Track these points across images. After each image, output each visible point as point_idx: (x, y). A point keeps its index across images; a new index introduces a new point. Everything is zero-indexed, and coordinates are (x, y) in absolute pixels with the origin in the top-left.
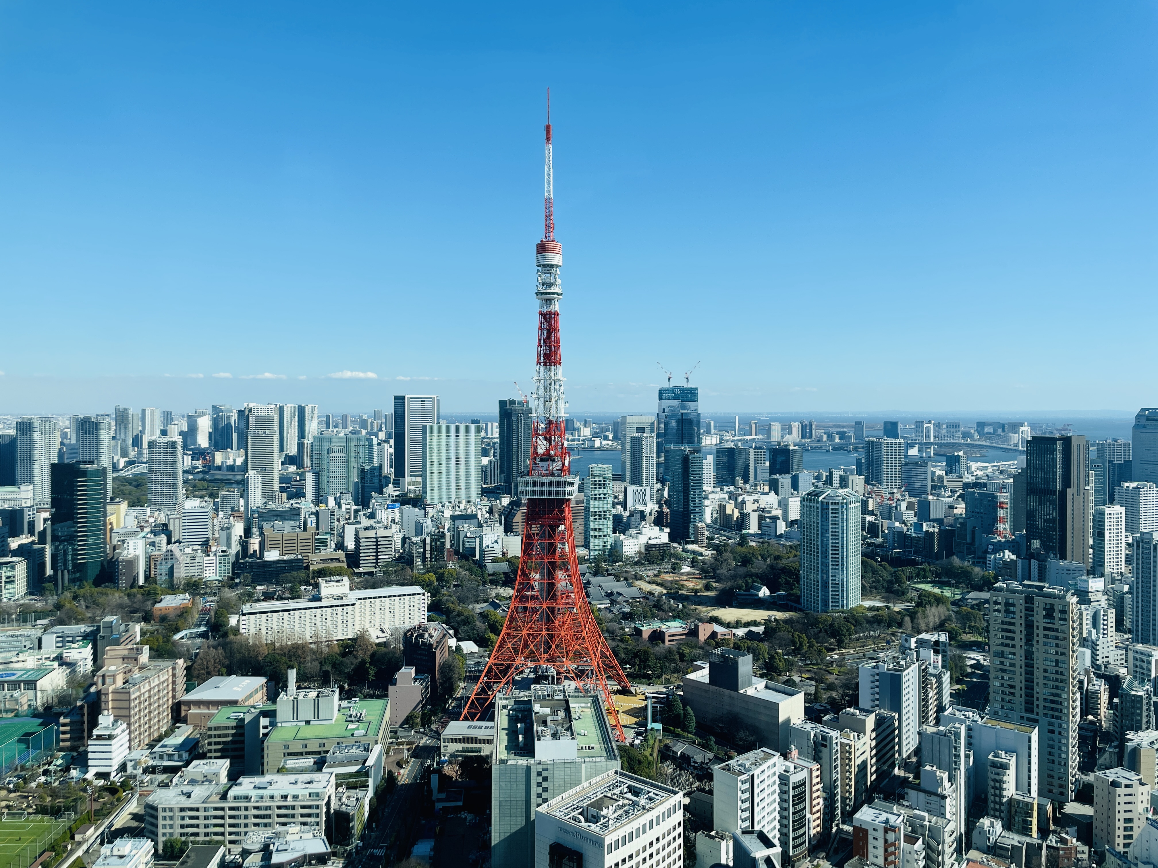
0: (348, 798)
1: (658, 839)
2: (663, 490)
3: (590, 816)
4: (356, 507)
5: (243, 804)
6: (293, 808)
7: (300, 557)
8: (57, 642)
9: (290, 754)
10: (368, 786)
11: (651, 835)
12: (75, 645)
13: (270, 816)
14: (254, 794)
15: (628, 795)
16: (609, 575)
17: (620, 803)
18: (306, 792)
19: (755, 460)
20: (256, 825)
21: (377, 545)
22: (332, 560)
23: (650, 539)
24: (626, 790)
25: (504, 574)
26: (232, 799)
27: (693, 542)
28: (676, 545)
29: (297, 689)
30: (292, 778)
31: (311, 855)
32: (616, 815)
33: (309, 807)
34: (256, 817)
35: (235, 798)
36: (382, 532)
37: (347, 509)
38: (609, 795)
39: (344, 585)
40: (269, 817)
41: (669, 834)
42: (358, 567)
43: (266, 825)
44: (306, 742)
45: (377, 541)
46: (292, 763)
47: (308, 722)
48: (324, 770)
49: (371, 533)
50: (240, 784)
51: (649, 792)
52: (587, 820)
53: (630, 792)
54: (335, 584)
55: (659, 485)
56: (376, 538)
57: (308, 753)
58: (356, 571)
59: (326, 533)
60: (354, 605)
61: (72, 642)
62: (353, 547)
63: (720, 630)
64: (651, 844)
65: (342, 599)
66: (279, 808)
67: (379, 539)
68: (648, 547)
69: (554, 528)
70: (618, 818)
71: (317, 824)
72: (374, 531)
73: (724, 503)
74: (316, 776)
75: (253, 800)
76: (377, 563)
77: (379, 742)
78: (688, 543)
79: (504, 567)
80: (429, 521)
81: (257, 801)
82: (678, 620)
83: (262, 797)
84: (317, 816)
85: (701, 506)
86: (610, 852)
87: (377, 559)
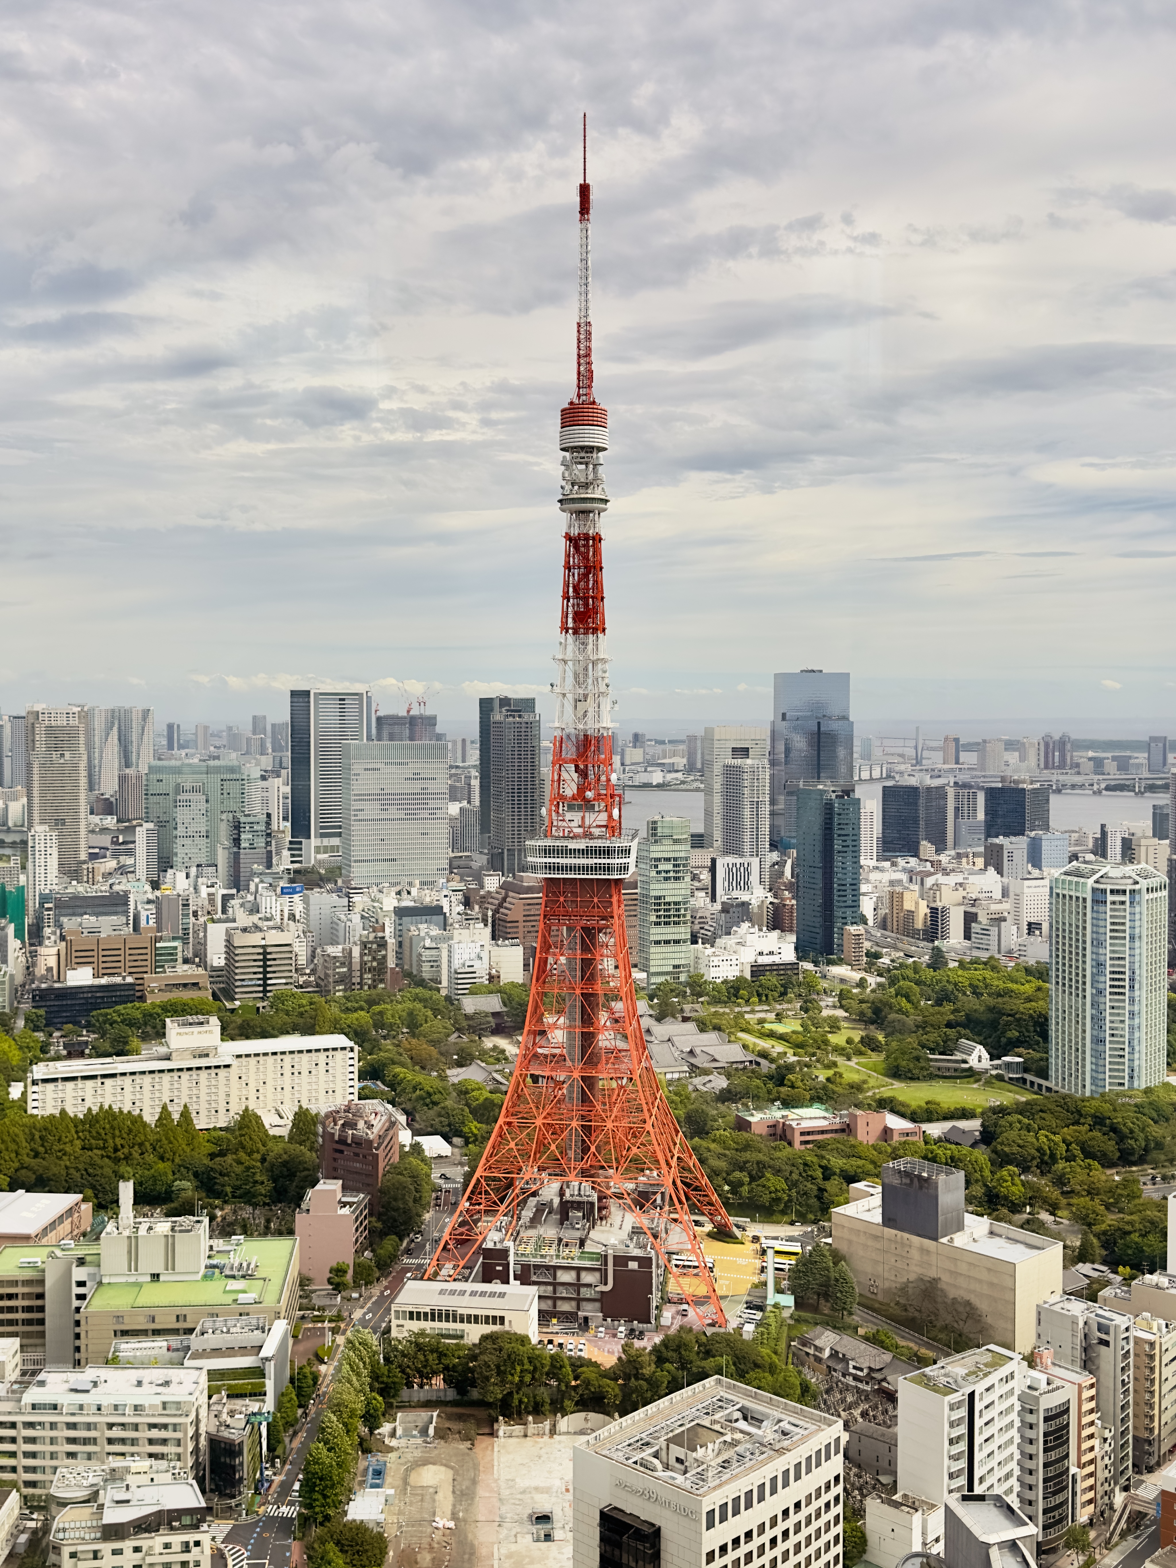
0: (232, 1414)
1: (798, 1505)
2: (781, 864)
3: (672, 1461)
4: (225, 892)
5: (47, 1418)
6: (136, 1427)
7: (129, 980)
9: (125, 1333)
10: (265, 1394)
11: (786, 1498)
13: (95, 1439)
14: (67, 1400)
15: (742, 1425)
16: (685, 1019)
17: (728, 1438)
18: (158, 1401)
19: (957, 808)
20: (71, 1455)
21: (265, 960)
22: (185, 985)
23: (761, 954)
24: (738, 1415)
25: (495, 1015)
26: (29, 1409)
27: (840, 962)
28: (808, 966)
29: (135, 1217)
30: (133, 1375)
31: (170, 1511)
32: (720, 1460)
33: (165, 1426)
34: (72, 1441)
35: (34, 1406)
36: (274, 938)
37: (209, 895)
38: (706, 1423)
39: (211, 1032)
40: (94, 1441)
41: (818, 1496)
42: (234, 999)
43: (89, 1456)
44: (152, 1312)
45: (265, 953)
46: (128, 1348)
47: (155, 1277)
48: (187, 1363)
49: (255, 939)
50: (42, 1383)
51: (780, 1421)
52: (667, 1467)
53: (745, 1418)
54: (196, 1029)
55: (775, 856)
56: (264, 947)
57: (157, 1332)
58: (229, 1005)
59: (174, 939)
60: (227, 1066)
62: (222, 962)
63: (897, 1124)
64: (786, 1513)
65: (207, 1055)
66: (110, 1426)
67: (269, 950)
68: (758, 970)
70: (725, 1464)
71: (179, 1457)
72: (260, 935)
73: (898, 889)
74: (174, 1374)
75: (64, 1411)
76: (265, 991)
77: (282, 1315)
78: (830, 963)
79: (493, 1003)
80: (356, 918)
81: (73, 1414)
82: (817, 1105)
83: (81, 1407)
84: (178, 1443)
85: (856, 894)
86: (710, 1525)
87: (265, 985)
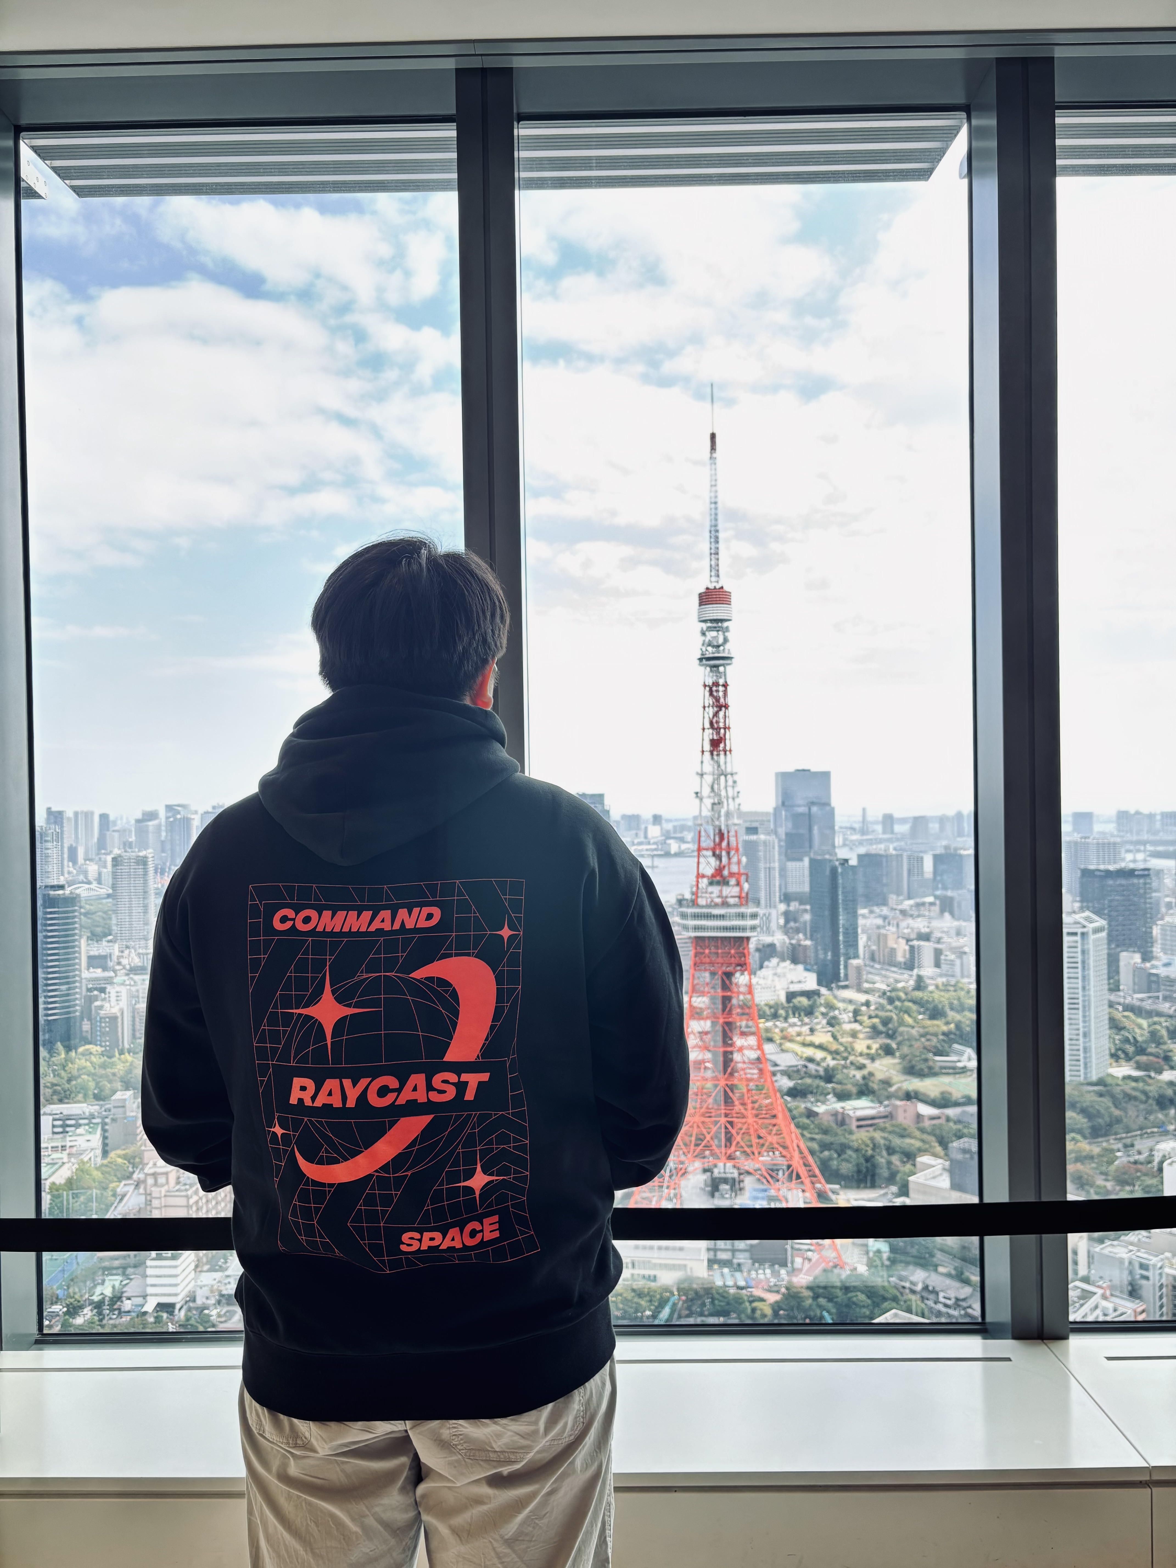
8: (54, 1126)
12: (80, 1131)
19: (909, 871)
23: (791, 983)
27: (847, 987)
28: (826, 991)
61: (78, 1126)
63: (925, 1110)
68: (790, 995)
69: (729, 975)
73: (883, 931)
78: (840, 988)
82: (864, 1098)
85: (855, 936)
